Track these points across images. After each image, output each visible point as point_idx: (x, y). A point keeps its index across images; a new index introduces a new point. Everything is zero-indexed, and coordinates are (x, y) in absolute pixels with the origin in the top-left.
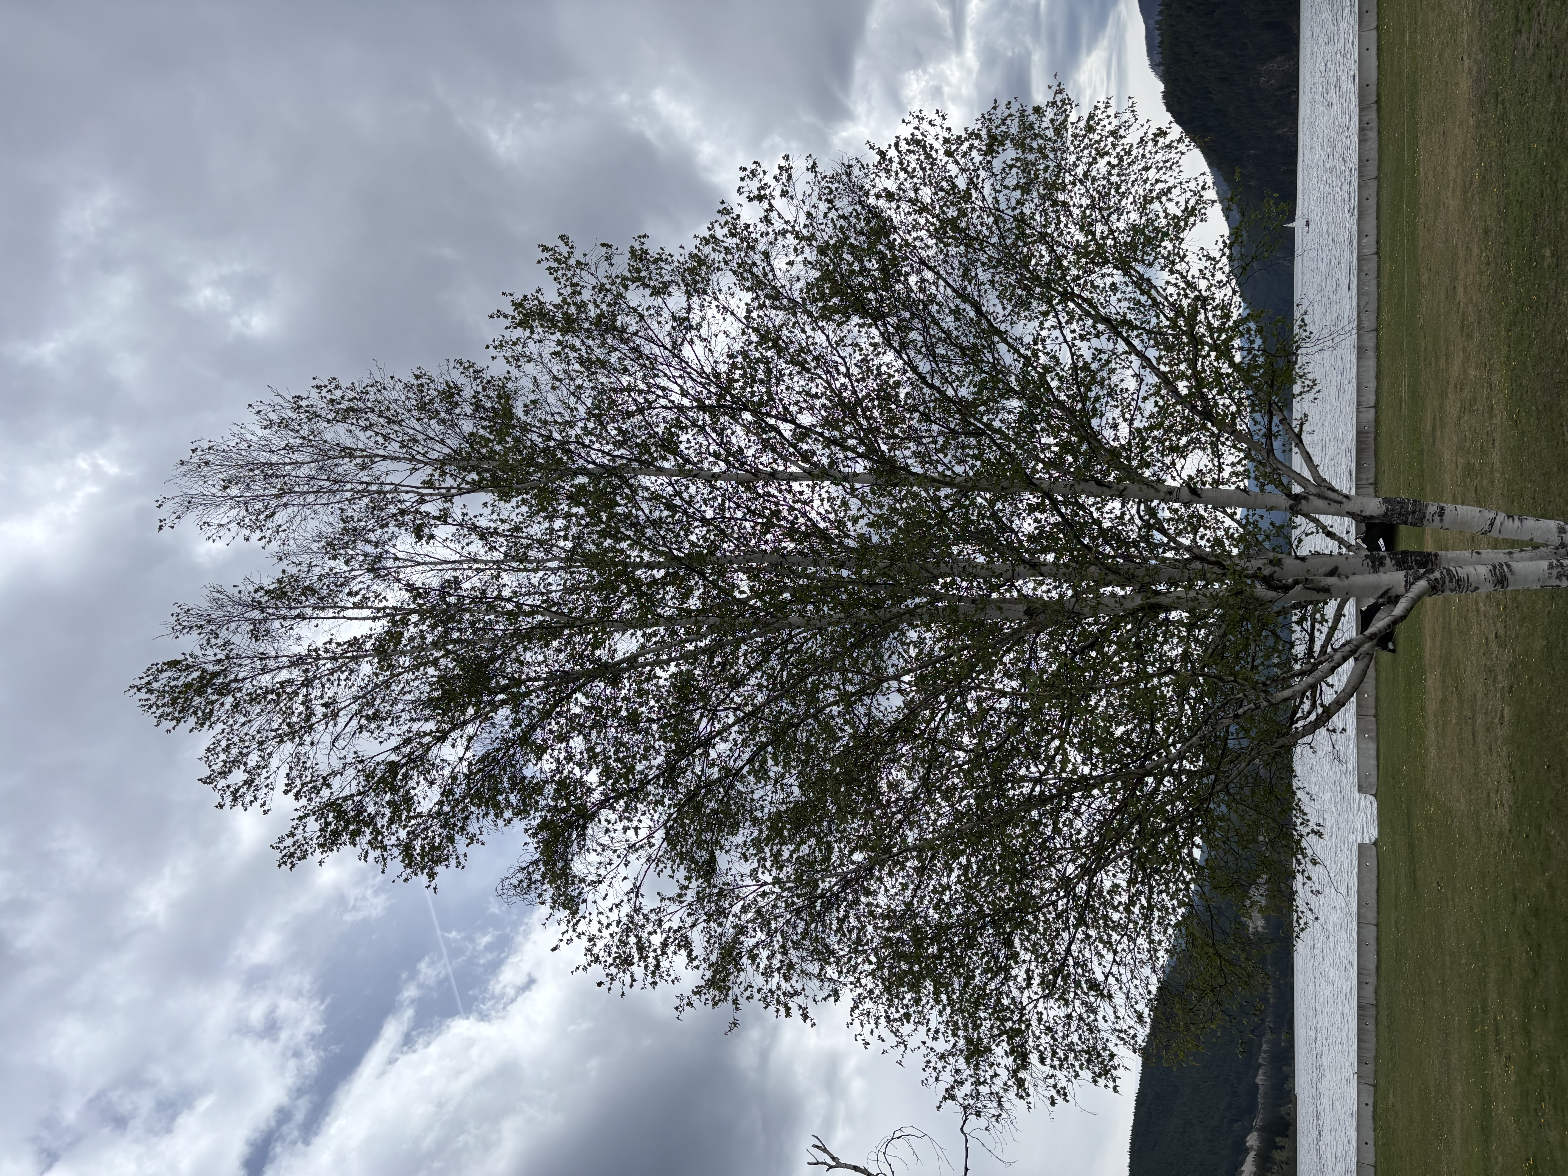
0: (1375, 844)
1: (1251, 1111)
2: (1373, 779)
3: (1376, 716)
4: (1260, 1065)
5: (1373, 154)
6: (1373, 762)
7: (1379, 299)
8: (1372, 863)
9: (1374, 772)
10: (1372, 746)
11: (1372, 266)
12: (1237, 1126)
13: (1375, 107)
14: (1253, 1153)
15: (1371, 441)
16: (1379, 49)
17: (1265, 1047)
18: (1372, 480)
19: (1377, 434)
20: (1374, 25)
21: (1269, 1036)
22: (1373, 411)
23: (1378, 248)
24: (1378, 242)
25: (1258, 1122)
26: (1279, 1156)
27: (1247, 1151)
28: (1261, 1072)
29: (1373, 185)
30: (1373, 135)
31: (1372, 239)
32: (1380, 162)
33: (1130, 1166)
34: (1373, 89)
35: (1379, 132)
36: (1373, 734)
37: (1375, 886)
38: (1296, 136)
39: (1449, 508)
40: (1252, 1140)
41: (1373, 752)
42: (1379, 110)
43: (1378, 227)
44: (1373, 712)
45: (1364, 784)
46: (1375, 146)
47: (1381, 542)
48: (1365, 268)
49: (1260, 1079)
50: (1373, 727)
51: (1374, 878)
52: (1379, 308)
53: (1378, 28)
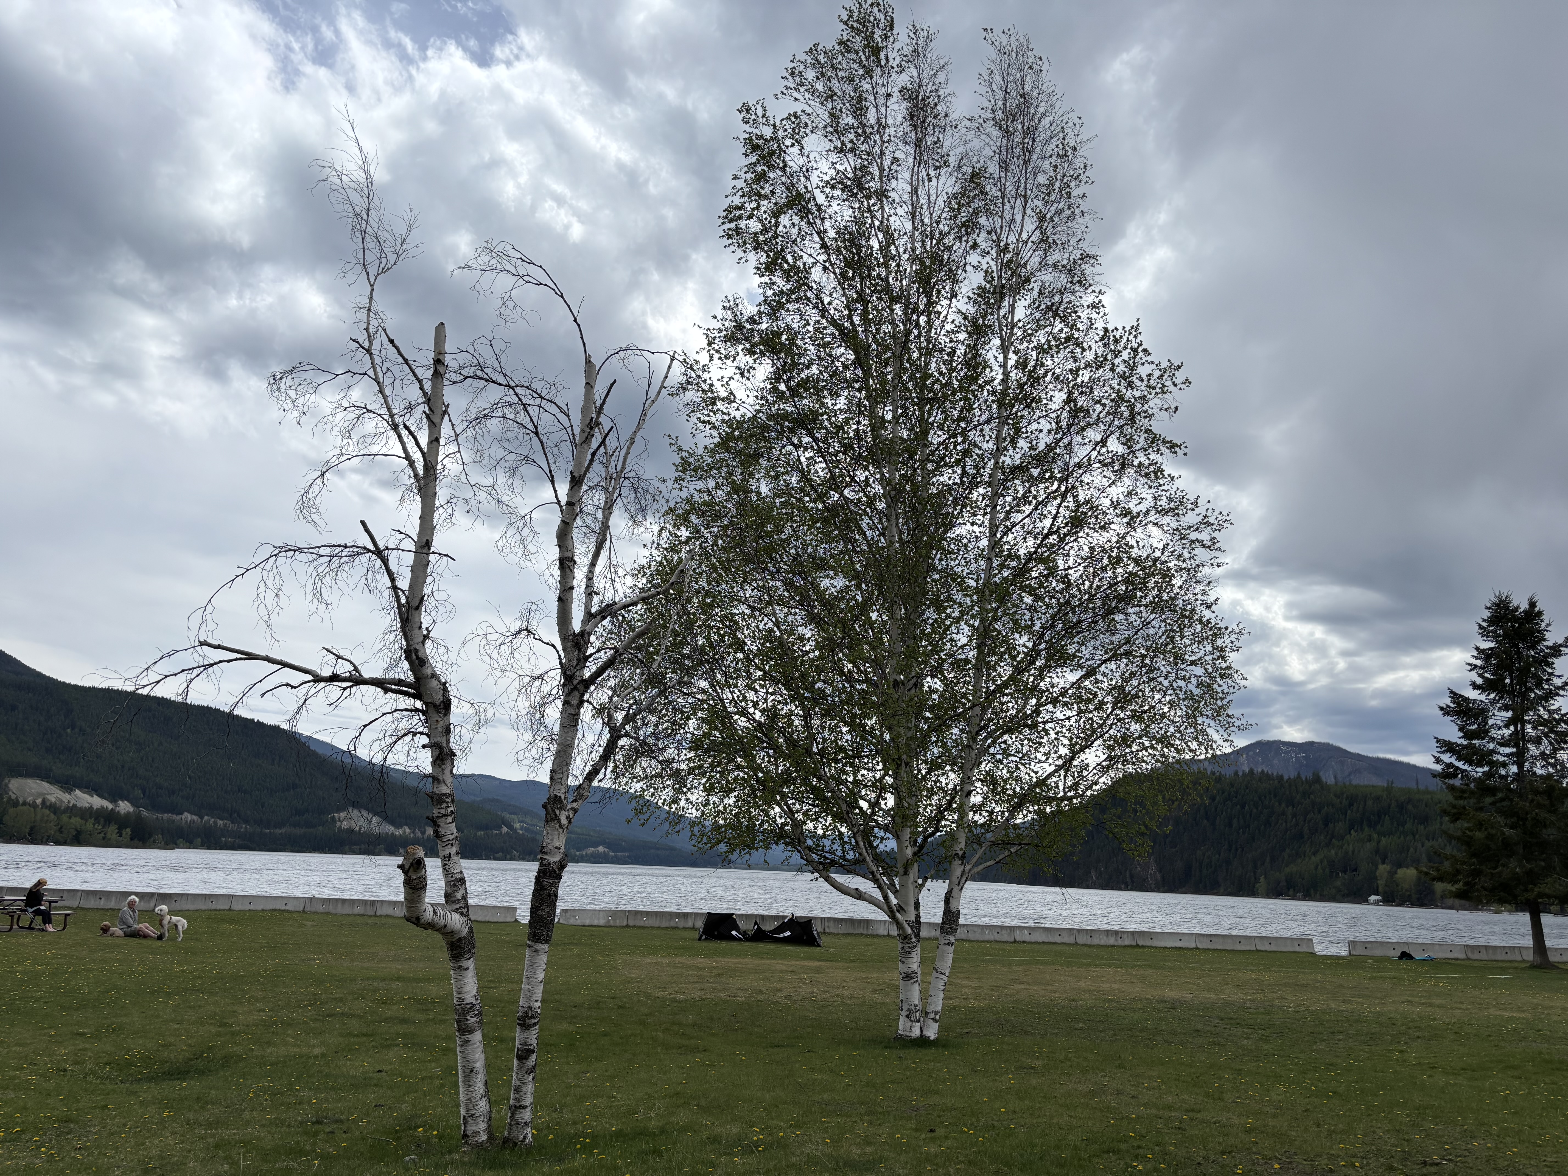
0: (516, 921)
1: (155, 807)
2: (572, 921)
3: (627, 926)
4: (202, 818)
5: (1095, 941)
6: (587, 922)
7: (977, 941)
8: (499, 917)
9: (579, 922)
10: (602, 922)
11: (1005, 936)
12: (138, 792)
13: (1134, 943)
14: (110, 806)
15: (861, 931)
16: (1180, 948)
17: (220, 823)
18: (827, 930)
19: (867, 935)
20: (1200, 946)
21: (231, 826)
22: (886, 933)
23: (1019, 942)
24: (1024, 942)
25: (145, 813)
26: (112, 830)
27: (114, 801)
28: (195, 818)
29: (1071, 940)
30: (1111, 941)
31: (1027, 938)
32: (1090, 946)
33: (94, 688)
34: (1149, 943)
35: (1113, 946)
36: (612, 923)
37: (479, 919)
38: (1088, 887)
39: (952, 949)
40: (124, 807)
41: (596, 922)
42: (1131, 946)
43: (1037, 943)
44: (631, 923)
45: (568, 914)
46: (1102, 942)
47: (788, 934)
48: (1004, 932)
49: (187, 817)
50: (618, 923)
51: (487, 919)
52: (970, 941)
53: (1197, 948)
